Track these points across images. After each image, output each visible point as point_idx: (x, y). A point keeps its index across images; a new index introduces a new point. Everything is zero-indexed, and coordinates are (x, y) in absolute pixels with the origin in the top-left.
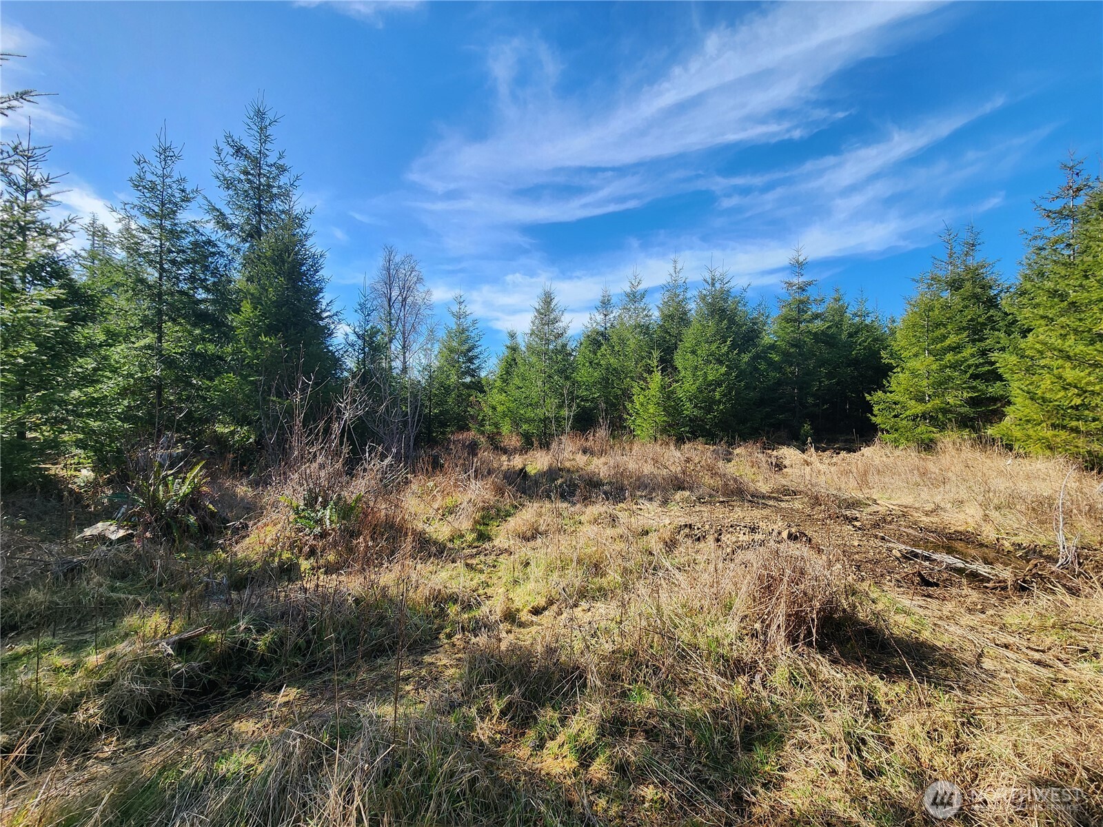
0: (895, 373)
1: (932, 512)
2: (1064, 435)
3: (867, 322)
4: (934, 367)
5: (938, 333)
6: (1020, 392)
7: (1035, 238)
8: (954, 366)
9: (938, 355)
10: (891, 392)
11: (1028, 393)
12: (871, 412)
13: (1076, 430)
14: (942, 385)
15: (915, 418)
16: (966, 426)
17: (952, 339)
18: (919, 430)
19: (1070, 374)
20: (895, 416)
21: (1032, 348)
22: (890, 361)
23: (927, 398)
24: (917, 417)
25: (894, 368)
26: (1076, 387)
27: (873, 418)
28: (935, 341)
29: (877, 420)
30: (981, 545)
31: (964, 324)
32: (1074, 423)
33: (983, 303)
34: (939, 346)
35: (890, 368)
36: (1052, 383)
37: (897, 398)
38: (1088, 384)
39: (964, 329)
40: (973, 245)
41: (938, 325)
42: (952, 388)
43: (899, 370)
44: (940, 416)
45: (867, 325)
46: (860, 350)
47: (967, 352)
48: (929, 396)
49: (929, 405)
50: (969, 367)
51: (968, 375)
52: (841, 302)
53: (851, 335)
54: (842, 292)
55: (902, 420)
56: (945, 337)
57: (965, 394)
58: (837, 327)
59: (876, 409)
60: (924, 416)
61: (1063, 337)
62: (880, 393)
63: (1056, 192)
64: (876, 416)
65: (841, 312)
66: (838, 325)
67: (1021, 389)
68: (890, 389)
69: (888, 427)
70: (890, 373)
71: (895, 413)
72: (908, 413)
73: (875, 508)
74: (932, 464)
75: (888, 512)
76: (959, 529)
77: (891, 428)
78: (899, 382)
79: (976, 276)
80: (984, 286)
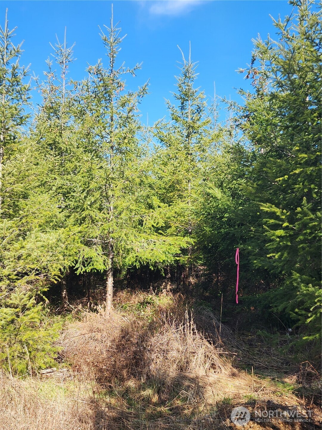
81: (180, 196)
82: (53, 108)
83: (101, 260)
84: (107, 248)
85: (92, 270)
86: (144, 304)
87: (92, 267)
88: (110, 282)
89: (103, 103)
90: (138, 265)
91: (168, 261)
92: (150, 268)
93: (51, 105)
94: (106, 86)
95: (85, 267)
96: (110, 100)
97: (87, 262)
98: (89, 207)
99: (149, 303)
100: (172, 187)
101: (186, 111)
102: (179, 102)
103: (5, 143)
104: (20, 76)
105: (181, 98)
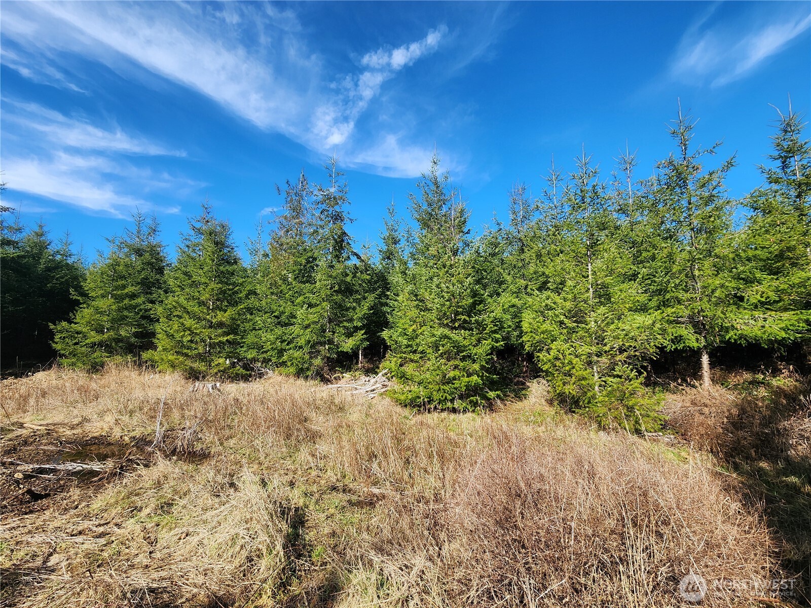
0: (81, 308)
1: (78, 425)
2: (181, 358)
3: (68, 261)
4: (113, 307)
5: (120, 282)
6: (161, 331)
7: (186, 239)
8: (129, 308)
9: (119, 299)
10: (76, 323)
11: (166, 332)
12: (52, 339)
13: (186, 355)
14: (118, 321)
15: (93, 345)
16: (131, 352)
17: (130, 289)
18: (95, 356)
19: (189, 322)
20: (76, 344)
21: (170, 304)
22: (79, 298)
23: (106, 330)
24: (95, 345)
25: (81, 304)
26: (189, 330)
27: (54, 345)
28: (117, 288)
29: (58, 347)
30: (110, 444)
31: (139, 281)
32: (186, 351)
33: (156, 269)
34: (119, 292)
35: (77, 303)
36: (179, 326)
37: (79, 329)
38: (195, 328)
39: (138, 283)
40: (155, 231)
41: (123, 277)
42: (125, 324)
43: (85, 306)
44: (113, 344)
45: (67, 264)
46: (56, 284)
47: (140, 300)
48: (107, 329)
49: (105, 336)
50: (141, 310)
51: (139, 316)
52: (43, 238)
53: (48, 269)
54: (45, 229)
55: (81, 347)
56: (124, 287)
57: (133, 329)
58: (34, 258)
59: (57, 338)
60: (101, 344)
61: (188, 300)
62: (64, 324)
63: (199, 218)
64: (57, 343)
65: (42, 247)
66: (37, 257)
67: (162, 329)
68: (75, 321)
69: (67, 353)
70: (77, 308)
71: (76, 341)
72: (87, 341)
73: (20, 432)
74: (95, 383)
75: (32, 434)
76: (95, 435)
77: (70, 354)
78: (84, 315)
79: (154, 251)
80: (158, 259)
81: (794, 265)
82: (621, 210)
83: (693, 338)
84: (699, 327)
85: (683, 347)
86: (755, 383)
87: (683, 345)
88: (705, 359)
89: (678, 190)
90: (743, 342)
91: (789, 339)
92: (763, 346)
93: (619, 208)
94: (679, 174)
95: (675, 344)
96: (685, 185)
97: (678, 339)
98: (673, 289)
99: (762, 383)
100: (781, 256)
101: (792, 169)
102: (779, 163)
103: (592, 246)
104: (600, 191)
105: (781, 157)
